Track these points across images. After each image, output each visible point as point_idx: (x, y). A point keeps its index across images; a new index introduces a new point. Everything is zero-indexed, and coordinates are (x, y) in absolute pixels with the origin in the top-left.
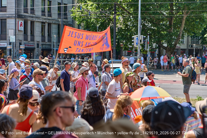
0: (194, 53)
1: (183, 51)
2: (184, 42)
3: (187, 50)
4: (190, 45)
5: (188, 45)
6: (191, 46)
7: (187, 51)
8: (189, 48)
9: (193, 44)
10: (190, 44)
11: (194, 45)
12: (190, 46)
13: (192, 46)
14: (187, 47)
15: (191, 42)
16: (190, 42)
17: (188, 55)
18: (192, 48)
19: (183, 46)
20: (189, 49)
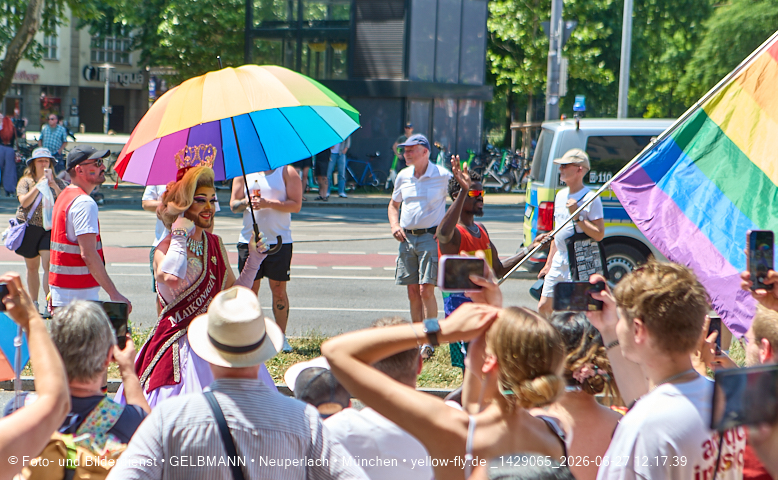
0: (106, 109)
1: (52, 97)
2: (54, 50)
3: (70, 92)
4: (86, 68)
5: (74, 65)
6: (93, 71)
7: (71, 100)
8: (83, 83)
9: (102, 60)
10: (84, 60)
11: (107, 66)
12: (88, 72)
13: (95, 74)
14: (74, 76)
15: (93, 54)
16: (84, 54)
17: (76, 119)
18: (94, 84)
19: (54, 73)
20: (82, 90)
